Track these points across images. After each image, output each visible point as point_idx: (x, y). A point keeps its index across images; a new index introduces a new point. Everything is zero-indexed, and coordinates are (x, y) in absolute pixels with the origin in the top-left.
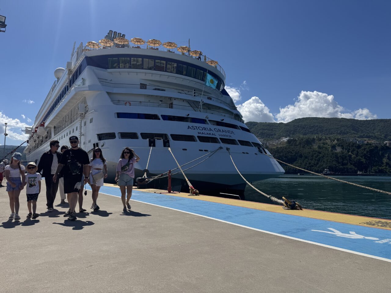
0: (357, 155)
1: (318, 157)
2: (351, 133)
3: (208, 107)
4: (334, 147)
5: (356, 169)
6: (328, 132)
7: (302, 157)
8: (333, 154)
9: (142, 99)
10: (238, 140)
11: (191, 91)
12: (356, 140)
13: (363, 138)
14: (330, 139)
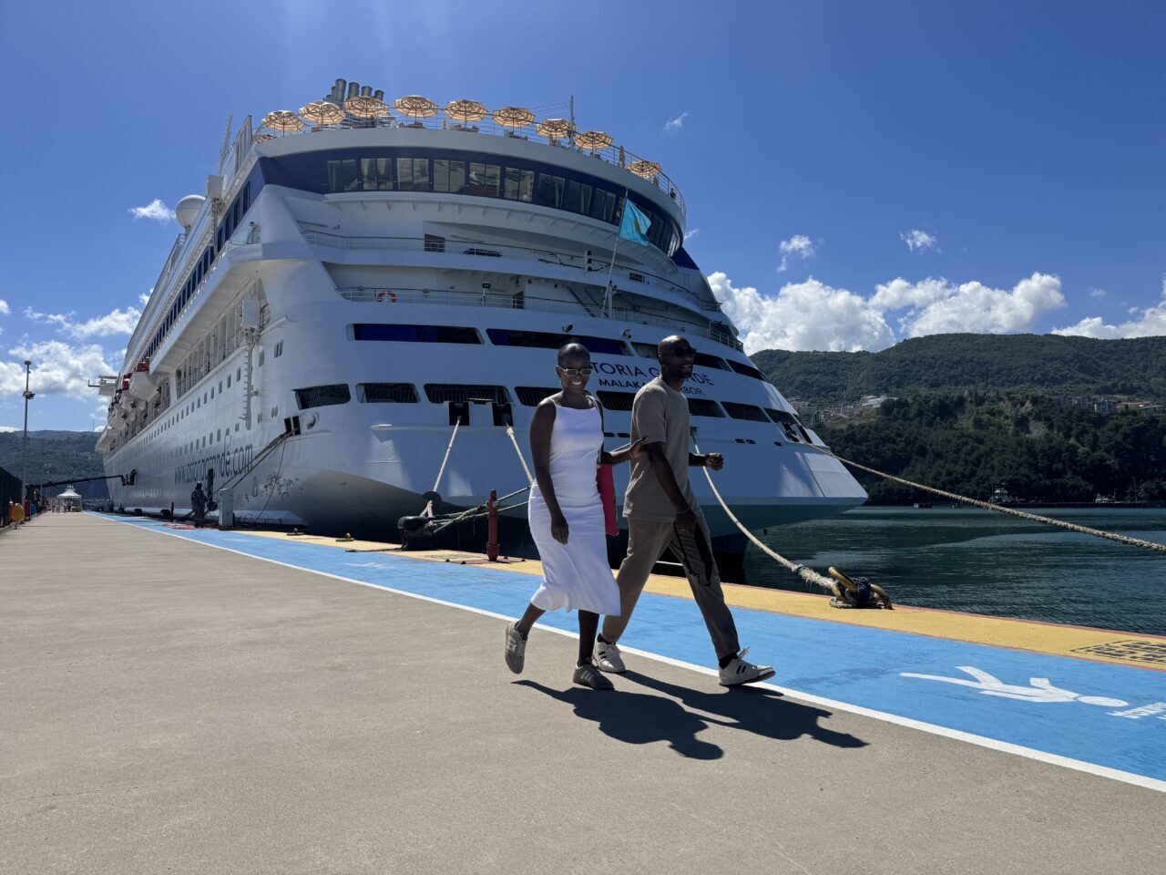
0: (1094, 447)
1: (975, 455)
2: (1075, 380)
3: (630, 303)
4: (1022, 423)
5: (1090, 488)
6: (1004, 378)
7: (926, 454)
8: (1019, 444)
9: (429, 282)
10: (723, 403)
11: (580, 254)
12: (1090, 400)
13: (1114, 393)
14: (1010, 399)
